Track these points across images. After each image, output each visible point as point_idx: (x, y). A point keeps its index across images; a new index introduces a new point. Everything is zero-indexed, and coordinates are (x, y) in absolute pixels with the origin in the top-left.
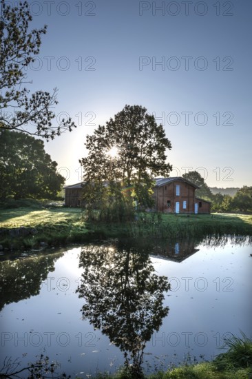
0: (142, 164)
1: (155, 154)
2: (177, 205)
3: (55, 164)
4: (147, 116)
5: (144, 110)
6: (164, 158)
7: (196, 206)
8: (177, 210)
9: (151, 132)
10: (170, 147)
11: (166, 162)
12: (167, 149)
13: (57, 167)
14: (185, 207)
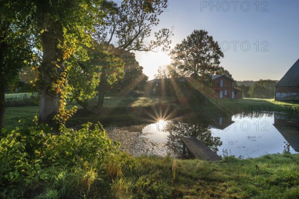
0: (205, 67)
1: (212, 61)
2: (221, 92)
3: (142, 68)
4: (208, 37)
5: (206, 33)
6: (219, 63)
7: (233, 93)
8: (221, 96)
9: (210, 47)
10: (223, 56)
11: (220, 66)
12: (221, 57)
13: (143, 70)
14: (226, 94)
